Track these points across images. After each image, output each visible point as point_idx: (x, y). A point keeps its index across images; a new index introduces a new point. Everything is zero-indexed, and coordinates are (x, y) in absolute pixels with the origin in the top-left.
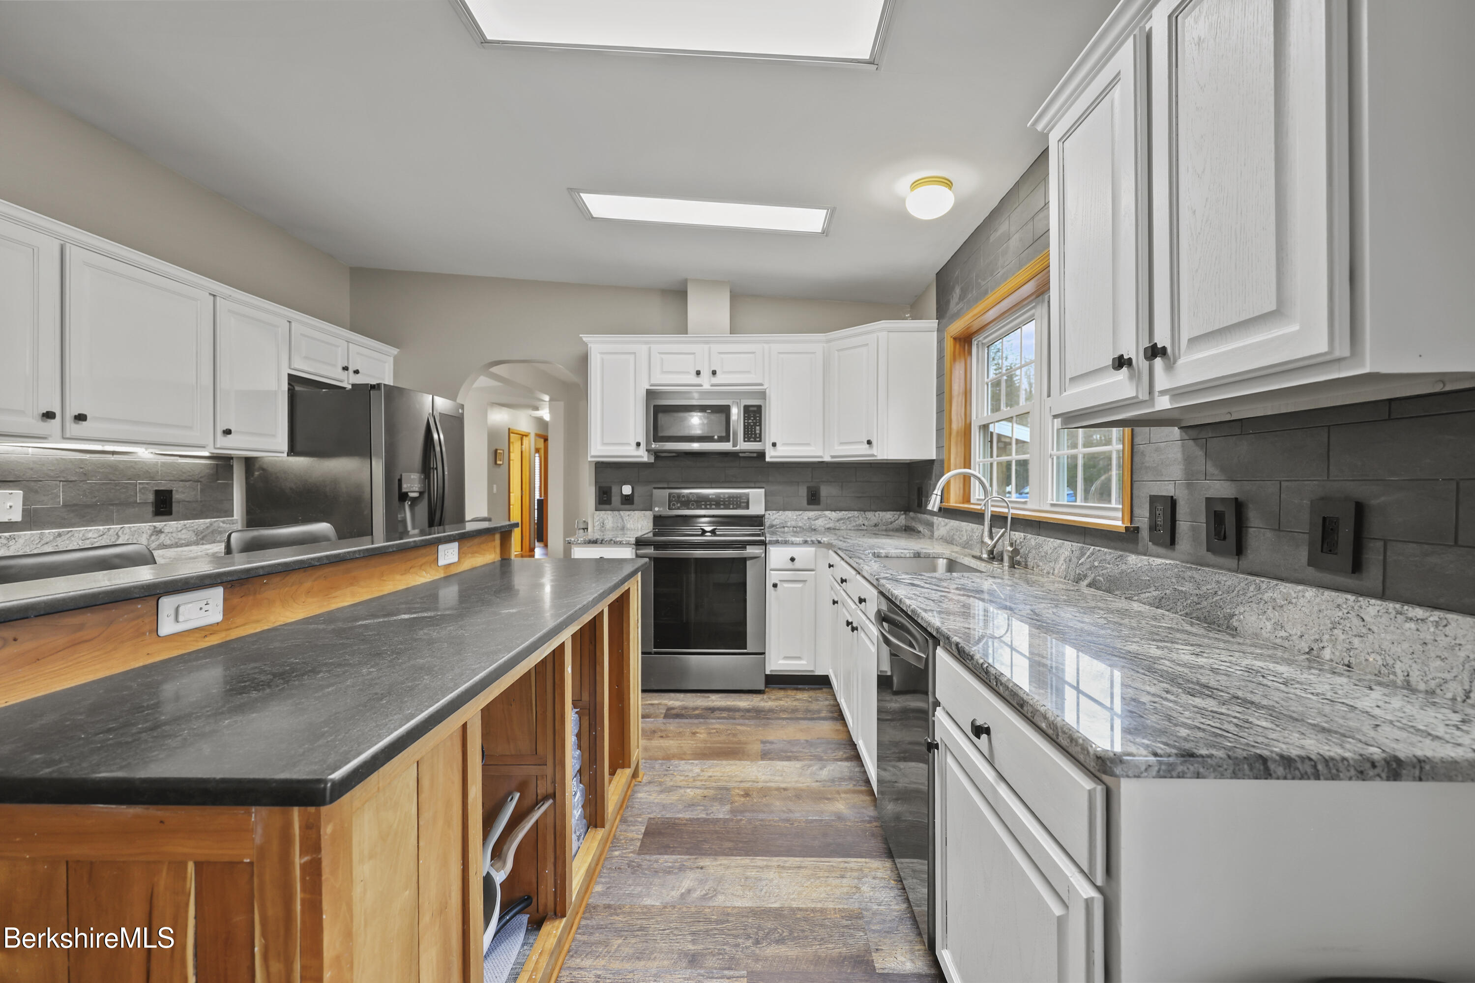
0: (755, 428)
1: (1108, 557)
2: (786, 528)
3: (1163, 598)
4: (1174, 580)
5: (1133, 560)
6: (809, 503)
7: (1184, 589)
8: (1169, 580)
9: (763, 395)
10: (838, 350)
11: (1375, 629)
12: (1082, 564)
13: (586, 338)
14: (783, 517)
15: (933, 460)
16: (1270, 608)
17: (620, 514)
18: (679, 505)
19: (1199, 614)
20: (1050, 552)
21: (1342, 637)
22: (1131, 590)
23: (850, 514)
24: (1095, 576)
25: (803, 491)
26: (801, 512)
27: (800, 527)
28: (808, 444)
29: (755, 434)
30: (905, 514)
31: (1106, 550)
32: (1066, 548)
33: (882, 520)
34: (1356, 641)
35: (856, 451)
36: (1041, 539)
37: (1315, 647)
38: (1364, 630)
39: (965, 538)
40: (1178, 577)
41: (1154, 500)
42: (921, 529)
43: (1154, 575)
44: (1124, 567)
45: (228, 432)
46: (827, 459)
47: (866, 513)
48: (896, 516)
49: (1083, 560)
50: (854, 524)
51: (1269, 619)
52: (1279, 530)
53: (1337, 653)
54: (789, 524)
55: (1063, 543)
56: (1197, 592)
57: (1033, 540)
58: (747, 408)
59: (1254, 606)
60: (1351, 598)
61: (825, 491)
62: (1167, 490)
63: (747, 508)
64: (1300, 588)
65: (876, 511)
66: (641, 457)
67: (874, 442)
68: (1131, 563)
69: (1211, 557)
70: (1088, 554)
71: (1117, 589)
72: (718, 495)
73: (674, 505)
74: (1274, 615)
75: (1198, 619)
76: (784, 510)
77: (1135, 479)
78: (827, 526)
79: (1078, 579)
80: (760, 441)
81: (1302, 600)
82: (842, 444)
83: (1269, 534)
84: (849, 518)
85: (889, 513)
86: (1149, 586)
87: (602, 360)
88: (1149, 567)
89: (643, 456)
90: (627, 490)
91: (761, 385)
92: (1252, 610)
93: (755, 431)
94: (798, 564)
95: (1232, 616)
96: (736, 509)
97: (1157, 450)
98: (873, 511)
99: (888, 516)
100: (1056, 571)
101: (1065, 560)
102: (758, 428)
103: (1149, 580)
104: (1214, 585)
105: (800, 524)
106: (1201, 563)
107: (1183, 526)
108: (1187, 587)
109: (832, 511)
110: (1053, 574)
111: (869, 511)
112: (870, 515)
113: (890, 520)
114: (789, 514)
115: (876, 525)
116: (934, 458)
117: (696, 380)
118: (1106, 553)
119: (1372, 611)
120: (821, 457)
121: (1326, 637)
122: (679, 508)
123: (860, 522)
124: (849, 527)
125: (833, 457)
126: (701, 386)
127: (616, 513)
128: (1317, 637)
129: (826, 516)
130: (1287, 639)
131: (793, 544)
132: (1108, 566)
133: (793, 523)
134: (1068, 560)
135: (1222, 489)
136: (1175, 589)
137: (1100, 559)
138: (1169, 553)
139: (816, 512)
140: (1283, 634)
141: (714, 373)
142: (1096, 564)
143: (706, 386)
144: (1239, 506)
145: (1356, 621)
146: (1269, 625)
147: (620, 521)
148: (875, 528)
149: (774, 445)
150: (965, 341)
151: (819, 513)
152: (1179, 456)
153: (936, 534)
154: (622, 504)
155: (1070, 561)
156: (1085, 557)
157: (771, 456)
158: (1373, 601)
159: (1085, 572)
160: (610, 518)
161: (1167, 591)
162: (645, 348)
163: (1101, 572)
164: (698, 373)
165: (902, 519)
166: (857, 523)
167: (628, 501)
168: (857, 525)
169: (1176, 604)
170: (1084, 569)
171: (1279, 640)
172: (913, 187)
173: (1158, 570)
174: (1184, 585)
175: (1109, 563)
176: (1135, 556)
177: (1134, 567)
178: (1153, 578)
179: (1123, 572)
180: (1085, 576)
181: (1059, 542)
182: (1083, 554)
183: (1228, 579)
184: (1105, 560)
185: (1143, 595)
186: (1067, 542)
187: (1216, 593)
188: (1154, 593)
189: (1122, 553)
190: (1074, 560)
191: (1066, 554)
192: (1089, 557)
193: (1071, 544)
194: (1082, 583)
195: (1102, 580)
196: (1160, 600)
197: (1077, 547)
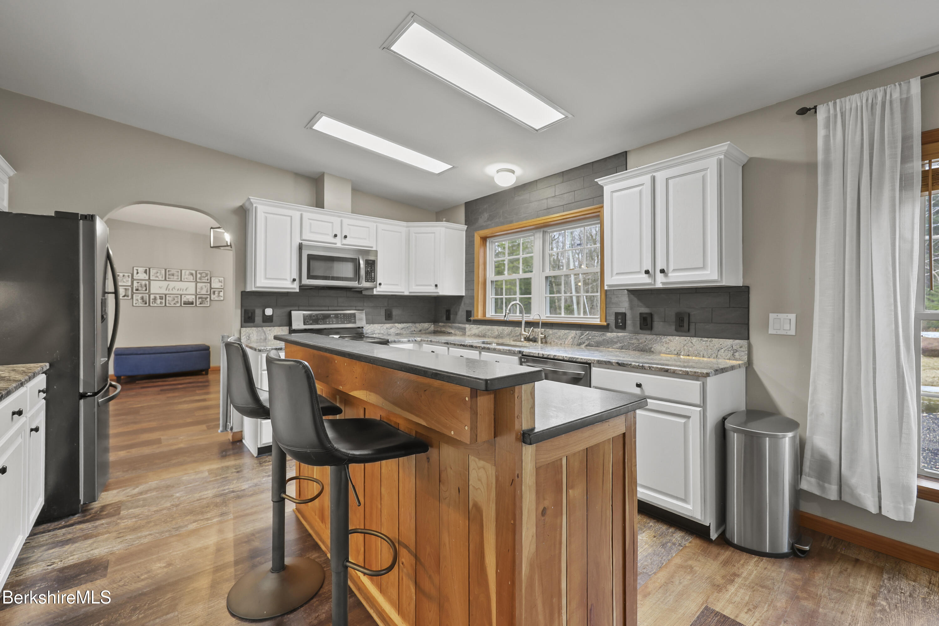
0: (371, 274)
1: (596, 335)
2: (374, 335)
4: (628, 340)
5: (609, 335)
6: (387, 319)
7: (632, 342)
8: (626, 340)
9: (376, 254)
10: (415, 233)
11: (695, 345)
12: (582, 338)
13: (250, 198)
14: (372, 328)
15: (463, 296)
16: (665, 344)
17: (263, 329)
18: (311, 322)
19: (639, 349)
20: (562, 335)
21: (687, 348)
22: (609, 345)
23: (408, 325)
24: (590, 342)
25: (383, 312)
26: (383, 324)
27: (382, 334)
28: (397, 285)
29: (372, 278)
30: (434, 324)
31: (595, 332)
32: (573, 333)
33: (423, 328)
34: (690, 349)
35: (427, 290)
36: (555, 331)
37: (679, 352)
38: (693, 346)
39: (497, 333)
40: (630, 338)
41: (617, 314)
42: (453, 331)
43: (619, 339)
44: (605, 337)
46: (406, 293)
47: (416, 324)
48: (430, 325)
49: (582, 337)
50: (410, 331)
51: (664, 347)
52: (665, 321)
53: (685, 353)
54: (376, 332)
56: (638, 342)
57: (550, 331)
58: (367, 261)
59: (659, 344)
60: (689, 338)
61: (396, 312)
62: (622, 310)
63: (356, 322)
64: (674, 337)
65: (420, 323)
66: (294, 289)
67: (438, 286)
69: (641, 331)
70: (585, 334)
71: (601, 346)
72: (336, 315)
73: (308, 322)
74: (666, 346)
75: (638, 350)
76: (373, 323)
77: (607, 306)
78: (397, 332)
79: (580, 344)
80: (373, 281)
81: (675, 340)
82: (417, 285)
83: (661, 323)
84: (407, 327)
85: (426, 324)
86: (617, 343)
87: (266, 217)
88: (617, 336)
89: (295, 287)
90: (269, 312)
91: (374, 247)
92: (659, 345)
93: (371, 275)
95: (651, 348)
96: (348, 323)
98: (419, 323)
99: (426, 325)
100: (566, 343)
101: (572, 338)
102: (373, 274)
103: (617, 341)
104: (645, 339)
105: (382, 332)
106: (636, 333)
107: (629, 322)
108: (634, 341)
109: (399, 323)
110: (564, 344)
111: (417, 323)
112: (417, 325)
113: (427, 328)
114: (376, 326)
115: (420, 331)
116: (464, 295)
117: (334, 240)
119: (695, 340)
120: (403, 292)
121: (682, 349)
122: (311, 324)
123: (413, 329)
124: (408, 332)
125: (410, 293)
126: (336, 244)
127: (260, 329)
128: (679, 349)
129: (396, 327)
130: (670, 351)
131: (403, 342)
133: (378, 331)
134: (573, 337)
135: (645, 310)
136: (629, 343)
137: (592, 336)
138: (623, 331)
139: (391, 324)
140: (669, 350)
141: (346, 237)
142: (590, 338)
143: (339, 245)
144: (651, 315)
145: (690, 344)
146: (664, 349)
147: (263, 334)
148: (420, 333)
149: (380, 284)
150: (484, 239)
151: (392, 325)
152: (627, 299)
153: (468, 333)
154: (264, 322)
155: (575, 338)
156: (584, 336)
157: (377, 291)
158: (695, 338)
159: (584, 341)
160: (255, 332)
161: (625, 344)
162: (296, 213)
163: (593, 341)
164: (336, 236)
165: (432, 327)
166: (412, 330)
167: (268, 321)
168: (411, 331)
169: (629, 347)
170: (583, 340)
171: (668, 353)
172: (498, 171)
173: (621, 337)
174: (632, 341)
175: (597, 337)
176: (610, 333)
177: (610, 337)
178: (619, 340)
179: (604, 339)
180: (584, 343)
181: (568, 331)
182: (582, 334)
183: (650, 337)
184: (595, 336)
185: (614, 346)
186: (572, 331)
187: (645, 342)
188: (619, 345)
189: (603, 333)
190: (577, 337)
191: (572, 335)
192: (586, 335)
193: (575, 331)
194: (582, 345)
195: (593, 343)
196: (622, 347)
197: (578, 332)
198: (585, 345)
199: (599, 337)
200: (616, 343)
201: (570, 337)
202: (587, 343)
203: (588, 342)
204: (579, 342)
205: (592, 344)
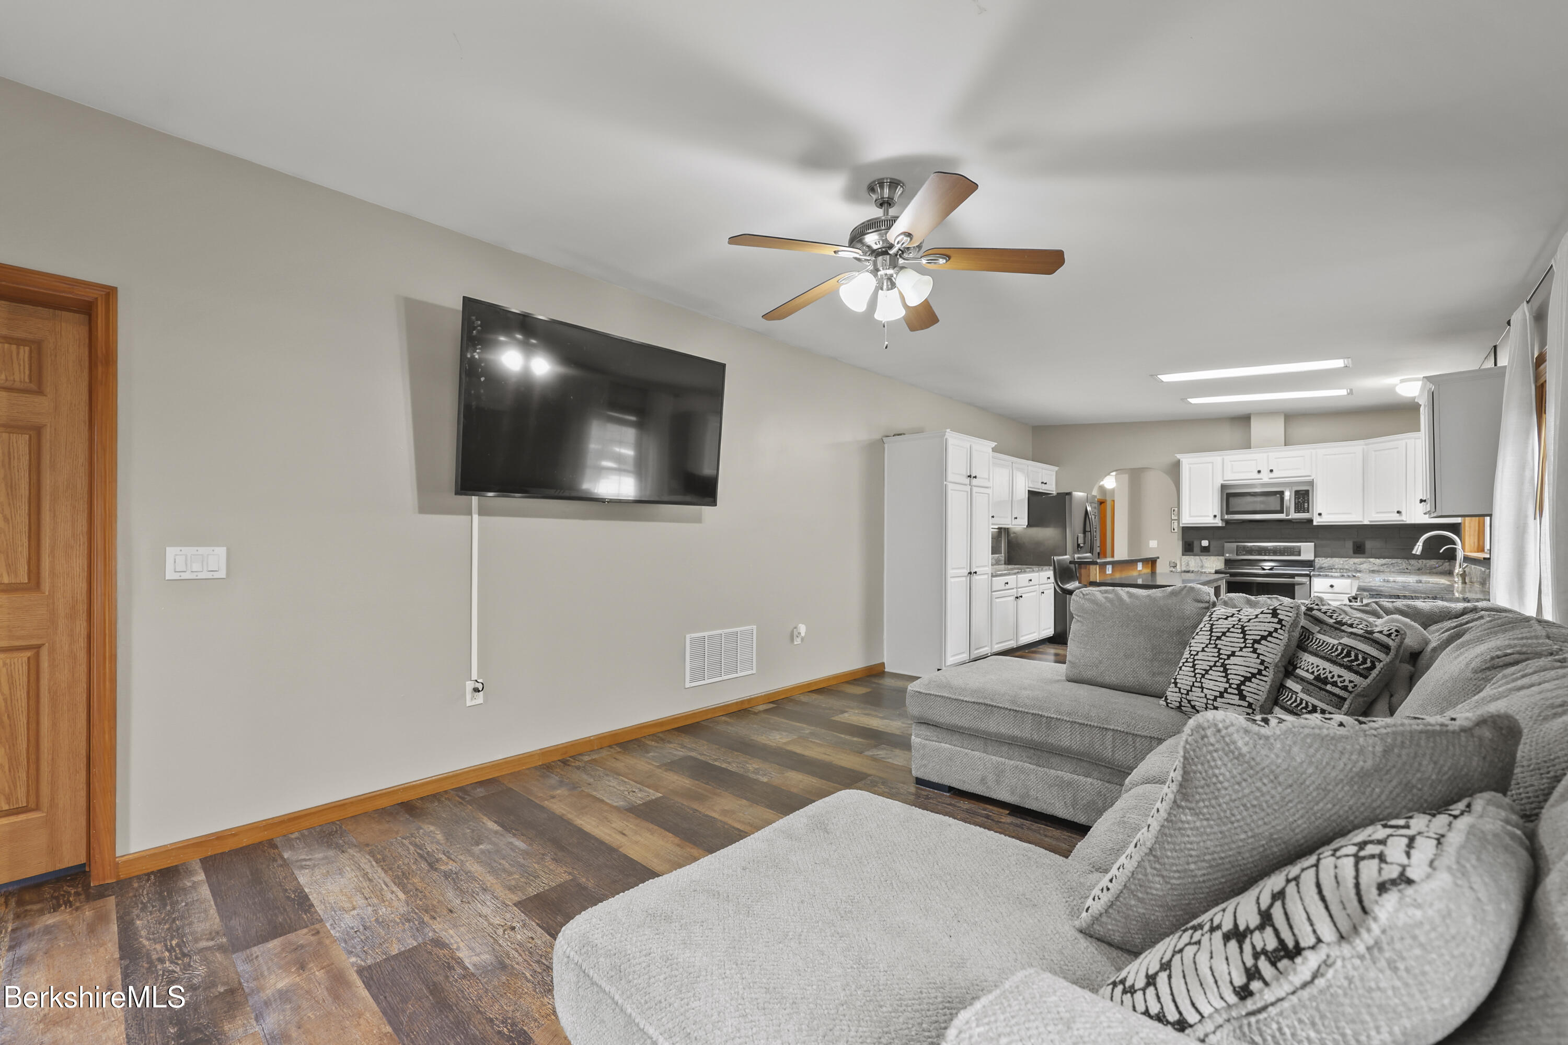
0: (1304, 505)
2: (1334, 570)
6: (1355, 552)
9: (1311, 483)
10: (1375, 451)
13: (1179, 456)
14: (1331, 562)
17: (1200, 558)
18: (1245, 553)
23: (1394, 561)
25: (1349, 545)
26: (1347, 559)
27: (1344, 568)
28: (1349, 513)
29: (1304, 508)
35: (1390, 518)
42: (1451, 571)
45: (1016, 518)
46: (1367, 523)
54: (1336, 567)
58: (1297, 492)
61: (1369, 545)
63: (1300, 555)
67: (1403, 512)
72: (1275, 547)
73: (1241, 553)
76: (1332, 557)
78: (1372, 569)
80: (1308, 512)
82: (1375, 514)
87: (1190, 468)
89: (1218, 523)
90: (1205, 543)
91: (1310, 476)
94: (1336, 589)
96: (1289, 556)
102: (1306, 504)
105: (1347, 567)
109: (1376, 558)
112: (1413, 562)
114: (1336, 560)
115: (1419, 569)
117: (1258, 477)
120: (1362, 522)
122: (1244, 555)
123: (1404, 567)
124: (1393, 570)
125: (1371, 521)
126: (1261, 480)
127: (1198, 557)
129: (1371, 562)
131: (1332, 577)
133: (1340, 566)
139: (1361, 559)
141: (1271, 471)
143: (1265, 479)
147: (1201, 561)
149: (1320, 514)
151: (1364, 560)
154: (1202, 552)
157: (1317, 521)
160: (1193, 560)
162: (1219, 459)
164: (1259, 472)
167: (1205, 551)
168: (1400, 569)
172: (1402, 381)
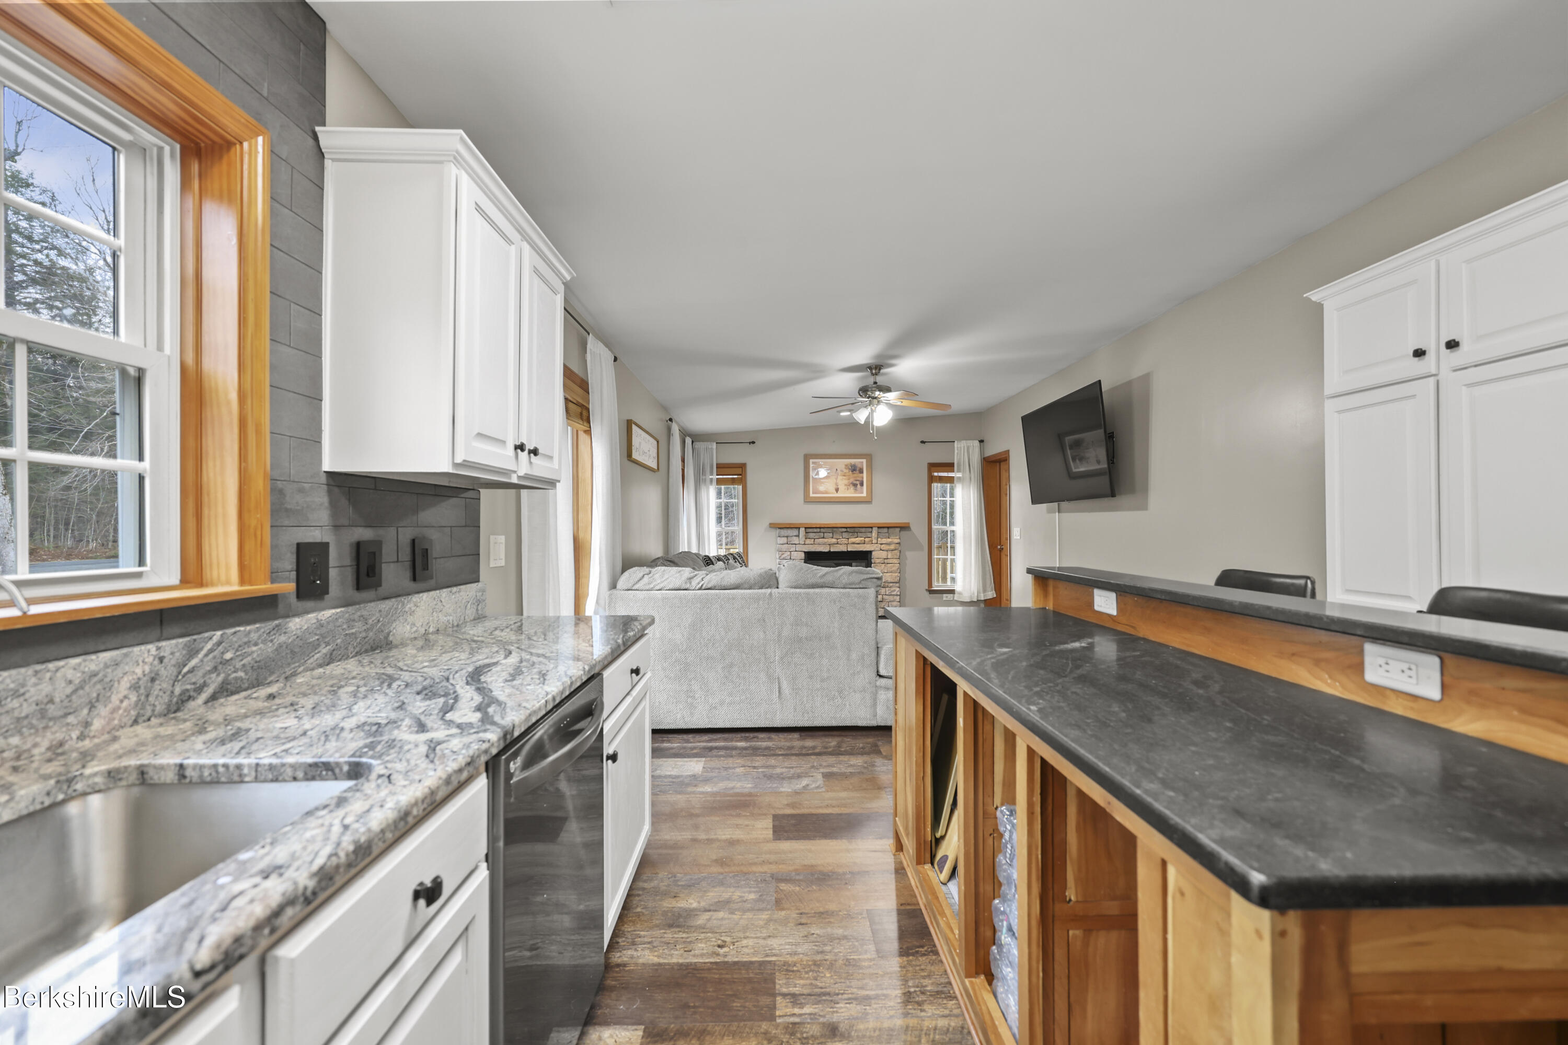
1: (254, 636)
3: (334, 650)
4: (345, 627)
5: (296, 624)
7: (354, 630)
8: (340, 629)
11: (444, 604)
12: (191, 671)
16: (409, 615)
19: (367, 646)
20: (65, 692)
21: (435, 615)
22: (294, 663)
24: (227, 676)
31: (248, 628)
32: (141, 660)
34: (439, 615)
37: (427, 628)
38: (441, 607)
40: (348, 621)
41: (302, 550)
43: (324, 630)
44: (283, 638)
49: (193, 663)
51: (408, 624)
52: (397, 561)
55: (126, 655)
56: (365, 627)
59: (401, 618)
60: (438, 591)
62: (315, 535)
68: (293, 628)
70: (209, 646)
71: (272, 673)
74: (409, 619)
75: (366, 651)
79: (185, 698)
81: (422, 602)
83: (392, 565)
86: (319, 645)
88: (318, 624)
92: (400, 622)
95: (388, 634)
97: (301, 491)
100: (97, 724)
101: (135, 687)
103: (318, 639)
104: (378, 615)
106: (352, 603)
107: (331, 572)
108: (358, 627)
118: (250, 632)
121: (431, 619)
128: (427, 621)
130: (416, 631)
132: (254, 648)
134: (144, 681)
135: (364, 534)
136: (346, 635)
137: (237, 645)
138: (319, 604)
140: (415, 629)
142: (228, 656)
146: (408, 627)
152: (325, 500)
156: (201, 655)
159: (203, 681)
161: (339, 641)
163: (239, 665)
169: (347, 649)
170: (197, 678)
171: (413, 636)
173: (328, 623)
174: (353, 627)
175: (256, 644)
176: (297, 620)
177: (299, 632)
178: (324, 633)
179: (280, 646)
180: (200, 689)
181: (106, 656)
182: (192, 652)
183: (385, 605)
184: (247, 643)
185: (309, 662)
186: (136, 649)
187: (379, 621)
188: (325, 650)
189: (277, 622)
190: (166, 672)
191: (139, 671)
192: (211, 651)
193: (152, 647)
194: (192, 704)
195: (241, 674)
196: (331, 654)
197: (172, 647)
198: (204, 696)
199: (264, 642)
200: (315, 646)
201: (123, 687)
202: (215, 682)
203: (220, 679)
204: (177, 691)
205: (236, 679)
